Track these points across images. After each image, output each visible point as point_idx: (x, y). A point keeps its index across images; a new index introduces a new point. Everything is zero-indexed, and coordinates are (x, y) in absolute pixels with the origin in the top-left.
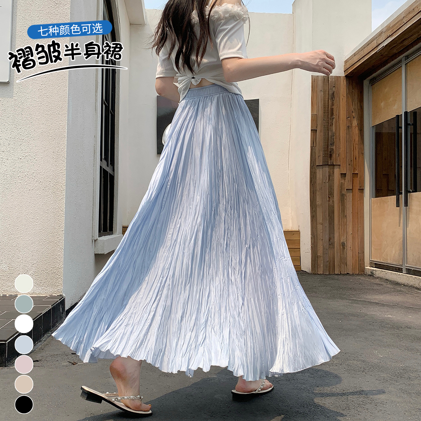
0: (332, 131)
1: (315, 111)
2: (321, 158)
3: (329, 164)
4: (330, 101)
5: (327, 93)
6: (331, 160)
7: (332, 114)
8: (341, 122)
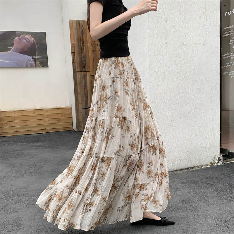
0: (84, 53)
1: (73, 41)
2: (79, 68)
3: (84, 71)
4: (81, 35)
5: (79, 30)
6: (84, 69)
7: (83, 43)
8: (89, 48)
